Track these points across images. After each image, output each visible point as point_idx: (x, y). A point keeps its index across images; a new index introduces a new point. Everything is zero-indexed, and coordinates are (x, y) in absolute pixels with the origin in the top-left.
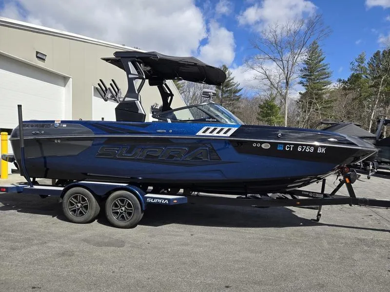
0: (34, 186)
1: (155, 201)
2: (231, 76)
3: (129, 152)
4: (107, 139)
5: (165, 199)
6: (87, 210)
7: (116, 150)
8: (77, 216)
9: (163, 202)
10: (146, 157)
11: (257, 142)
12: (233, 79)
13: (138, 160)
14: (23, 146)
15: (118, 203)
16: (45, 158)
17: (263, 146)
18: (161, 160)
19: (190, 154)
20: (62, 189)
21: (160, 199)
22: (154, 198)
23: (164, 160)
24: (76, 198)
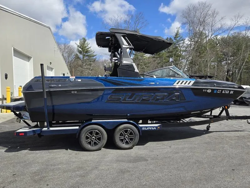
0: (50, 128)
1: (148, 129)
2: (89, 46)
3: (130, 98)
4: (114, 90)
5: (154, 127)
6: (100, 141)
7: (121, 97)
8: (92, 146)
9: (152, 129)
10: (141, 101)
11: (205, 89)
12: (90, 48)
13: (136, 103)
14: (45, 97)
15: (124, 133)
16: (53, 106)
17: (208, 91)
18: (151, 102)
19: (169, 97)
20: (77, 128)
21: (151, 127)
22: (146, 127)
23: (153, 102)
24: (91, 133)
